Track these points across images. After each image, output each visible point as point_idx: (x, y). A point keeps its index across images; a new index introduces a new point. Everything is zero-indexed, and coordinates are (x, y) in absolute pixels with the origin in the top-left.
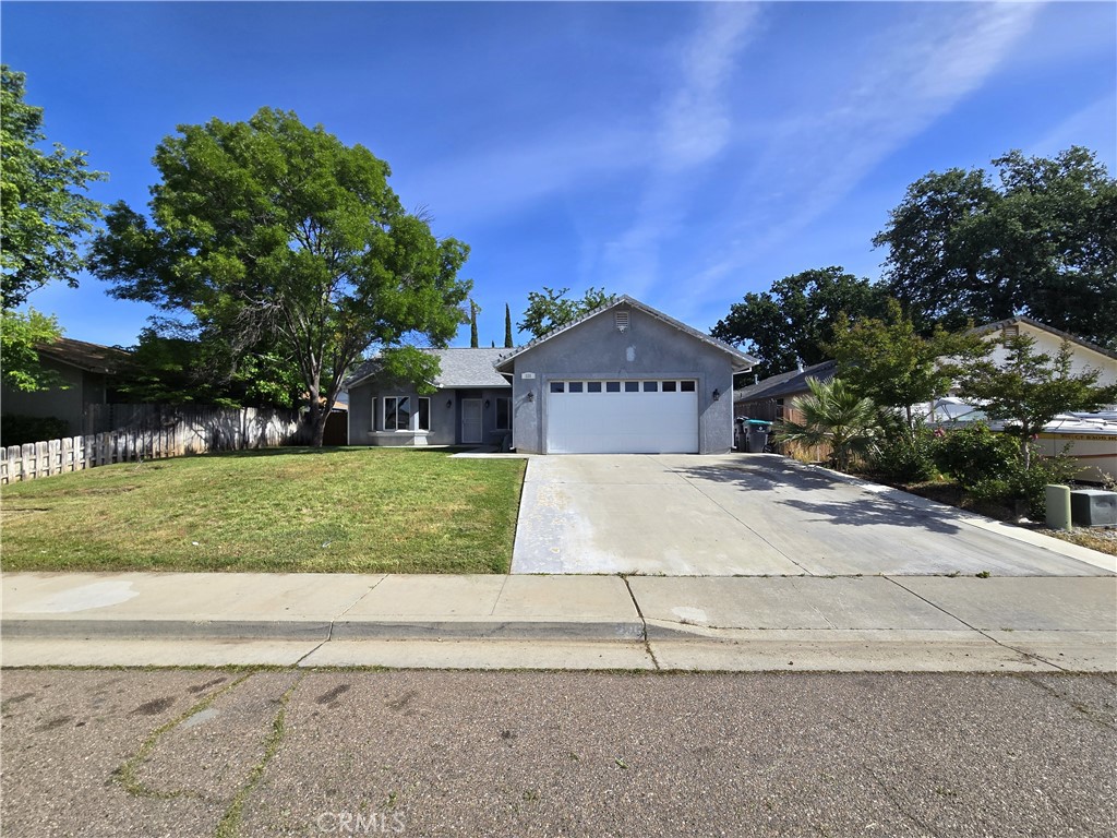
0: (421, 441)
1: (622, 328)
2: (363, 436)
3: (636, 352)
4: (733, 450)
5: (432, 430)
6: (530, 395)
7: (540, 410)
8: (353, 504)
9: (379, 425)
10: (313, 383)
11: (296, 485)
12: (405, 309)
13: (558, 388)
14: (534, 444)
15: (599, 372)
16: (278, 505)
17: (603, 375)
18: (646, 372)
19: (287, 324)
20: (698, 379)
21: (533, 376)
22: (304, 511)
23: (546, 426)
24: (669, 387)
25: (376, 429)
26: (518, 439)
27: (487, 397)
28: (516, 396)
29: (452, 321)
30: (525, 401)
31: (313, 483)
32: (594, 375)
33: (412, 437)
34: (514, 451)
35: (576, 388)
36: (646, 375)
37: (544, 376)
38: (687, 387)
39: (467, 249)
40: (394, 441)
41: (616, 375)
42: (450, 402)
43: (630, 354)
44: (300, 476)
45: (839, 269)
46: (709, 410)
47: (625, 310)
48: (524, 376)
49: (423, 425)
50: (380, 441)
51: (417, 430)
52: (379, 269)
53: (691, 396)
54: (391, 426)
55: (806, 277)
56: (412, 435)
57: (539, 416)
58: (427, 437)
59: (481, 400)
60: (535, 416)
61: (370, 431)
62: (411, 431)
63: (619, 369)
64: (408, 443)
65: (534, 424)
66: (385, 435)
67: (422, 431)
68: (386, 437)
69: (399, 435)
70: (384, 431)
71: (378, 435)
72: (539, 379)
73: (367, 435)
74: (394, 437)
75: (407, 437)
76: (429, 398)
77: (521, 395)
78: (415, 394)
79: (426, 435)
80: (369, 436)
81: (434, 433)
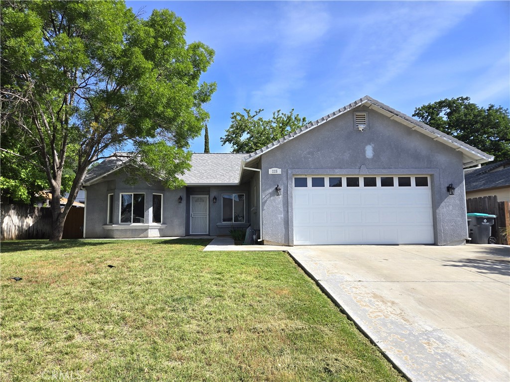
0: (154, 233)
1: (361, 127)
2: (99, 229)
3: (374, 150)
4: (468, 242)
5: (164, 223)
6: (277, 189)
7: (287, 204)
8: (143, 325)
9: (115, 219)
10: (55, 178)
11: (55, 293)
12: (165, 100)
13: (301, 183)
14: (281, 237)
15: (341, 168)
16: (37, 329)
17: (344, 171)
18: (384, 168)
19: (33, 119)
20: (432, 176)
21: (279, 171)
22: (78, 339)
23: (292, 219)
24: (404, 182)
25: (111, 222)
26: (265, 233)
27: (214, 194)
28: (264, 191)
29: (198, 120)
30: (272, 194)
31: (76, 290)
32: (337, 171)
33: (146, 230)
34: (262, 243)
35: (318, 183)
36: (384, 171)
37: (289, 172)
38: (421, 182)
39: (211, 53)
40: (129, 234)
41: (357, 171)
42: (181, 198)
43: (369, 152)
44: (57, 279)
45: (467, 99)
46: (443, 204)
47: (364, 111)
48: (271, 171)
49: (157, 219)
50: (116, 234)
51: (151, 223)
52: (138, 57)
53: (425, 191)
54: (126, 220)
55: (441, 104)
56: (147, 228)
57: (286, 209)
58: (160, 230)
59: (208, 196)
60: (282, 209)
61: (106, 224)
62: (145, 224)
63: (359, 165)
64: (142, 235)
65: (281, 216)
66: (120, 228)
67: (155, 224)
68: (122, 229)
69: (134, 228)
70: (120, 224)
71: (114, 229)
72: (285, 174)
73: (103, 228)
74: (129, 230)
75: (142, 230)
76: (162, 195)
77: (268, 189)
78: (150, 190)
79: (159, 228)
80: (104, 230)
81: (166, 225)
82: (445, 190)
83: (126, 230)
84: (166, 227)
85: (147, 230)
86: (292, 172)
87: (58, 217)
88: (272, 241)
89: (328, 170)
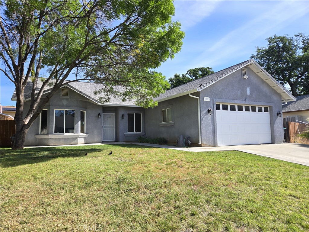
0: (81, 141)
1: (246, 77)
2: (31, 138)
3: (250, 90)
4: (284, 142)
7: (214, 120)
9: (50, 130)
13: (218, 107)
14: (211, 141)
15: (237, 100)
17: (239, 102)
18: (254, 101)
20: (270, 107)
21: (209, 99)
23: (216, 129)
26: (203, 139)
28: (201, 111)
34: (200, 146)
36: (253, 103)
38: (266, 110)
40: (62, 141)
41: (244, 102)
42: (99, 115)
43: (248, 91)
46: (276, 122)
47: (245, 67)
48: (205, 99)
49: (82, 131)
51: (80, 133)
53: (268, 115)
56: (76, 137)
57: (213, 123)
58: (85, 138)
59: (114, 114)
60: (211, 124)
61: (38, 134)
62: (76, 134)
63: (244, 99)
64: (73, 143)
65: (211, 128)
66: (55, 138)
67: (82, 134)
68: (56, 138)
69: (66, 137)
70: (54, 134)
71: (50, 138)
72: (212, 102)
73: (35, 137)
74: (62, 138)
75: (73, 138)
76: (85, 112)
77: (204, 110)
78: (79, 108)
79: (84, 136)
80: (36, 139)
81: (89, 135)
82: (276, 114)
83: (60, 139)
84: (88, 136)
85: (77, 138)
86: (215, 101)
87: (22, 128)
88: (206, 144)
89: (232, 100)
